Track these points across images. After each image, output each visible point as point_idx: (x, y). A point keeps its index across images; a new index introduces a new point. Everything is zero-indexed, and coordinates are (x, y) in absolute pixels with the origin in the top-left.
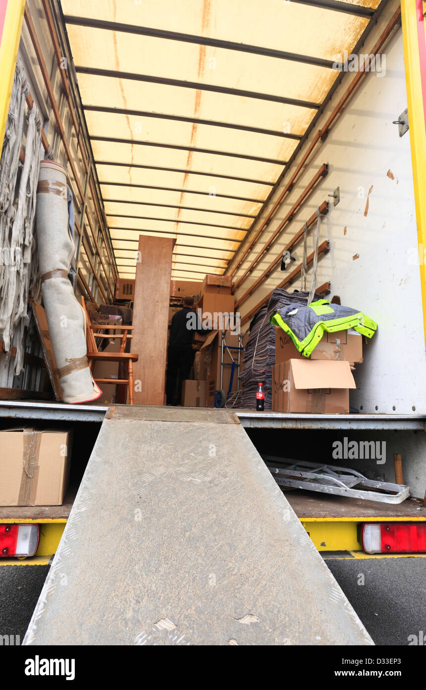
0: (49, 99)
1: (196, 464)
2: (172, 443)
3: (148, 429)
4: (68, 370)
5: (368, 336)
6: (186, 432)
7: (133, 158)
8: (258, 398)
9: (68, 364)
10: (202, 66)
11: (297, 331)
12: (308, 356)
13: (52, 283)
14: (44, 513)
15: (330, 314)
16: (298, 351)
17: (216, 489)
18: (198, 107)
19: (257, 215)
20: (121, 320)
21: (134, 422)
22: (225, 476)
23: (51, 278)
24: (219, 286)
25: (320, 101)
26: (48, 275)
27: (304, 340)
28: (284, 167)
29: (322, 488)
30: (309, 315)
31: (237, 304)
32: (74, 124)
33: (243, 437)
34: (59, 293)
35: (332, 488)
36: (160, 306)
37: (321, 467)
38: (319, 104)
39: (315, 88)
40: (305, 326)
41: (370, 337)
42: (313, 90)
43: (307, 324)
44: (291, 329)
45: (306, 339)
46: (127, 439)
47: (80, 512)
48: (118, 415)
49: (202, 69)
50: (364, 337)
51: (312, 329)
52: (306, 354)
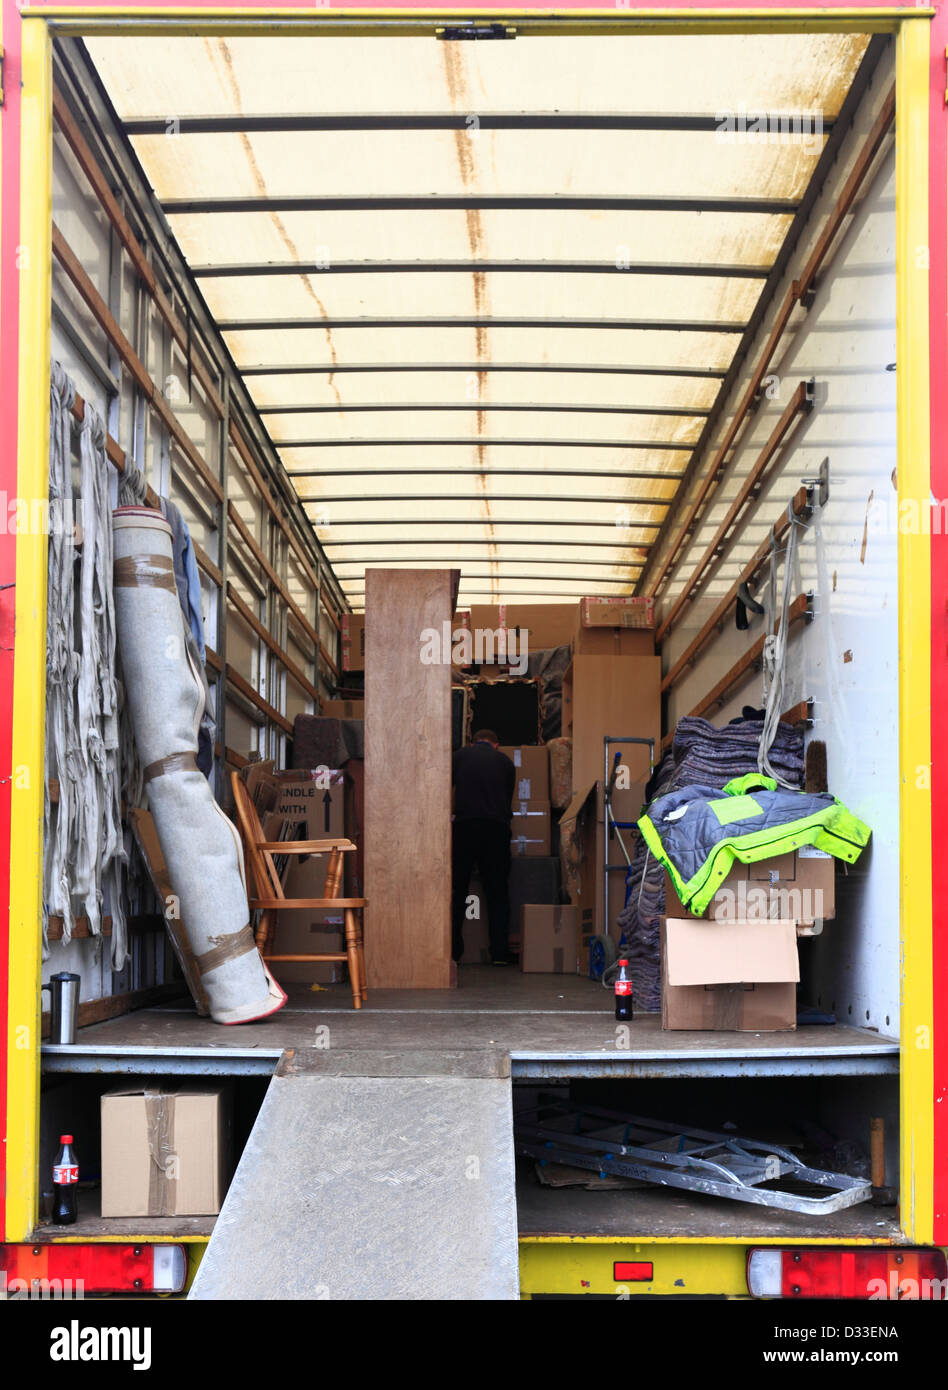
0: (111, 345)
1: (403, 1155)
2: (376, 1119)
3: (343, 1093)
4: (216, 959)
5: (846, 859)
6: (406, 1098)
7: (334, 354)
8: (618, 993)
9: (214, 946)
10: (468, 163)
11: (678, 859)
12: (700, 913)
13: (166, 785)
14: (192, 1227)
15: (753, 818)
16: (681, 903)
17: (419, 1193)
18: (477, 239)
19: (697, 440)
20: (341, 780)
21: (323, 1080)
22: (439, 1174)
23: (163, 773)
24: (618, 629)
25: (796, 192)
26: (157, 769)
27: (692, 880)
28: (738, 337)
29: (698, 1184)
30: (705, 823)
31: (667, 681)
32: (174, 334)
33: (502, 1105)
34: (182, 805)
35: (716, 1185)
36: (429, 748)
37: (725, 1141)
38: (795, 199)
39: (773, 171)
40: (696, 847)
41: (852, 861)
42: (772, 176)
43: (699, 844)
44: (668, 855)
45: (695, 878)
46: (305, 1115)
47: (227, 1225)
48: (296, 1068)
49: (469, 168)
50: (838, 862)
51: (707, 857)
52: (696, 911)
